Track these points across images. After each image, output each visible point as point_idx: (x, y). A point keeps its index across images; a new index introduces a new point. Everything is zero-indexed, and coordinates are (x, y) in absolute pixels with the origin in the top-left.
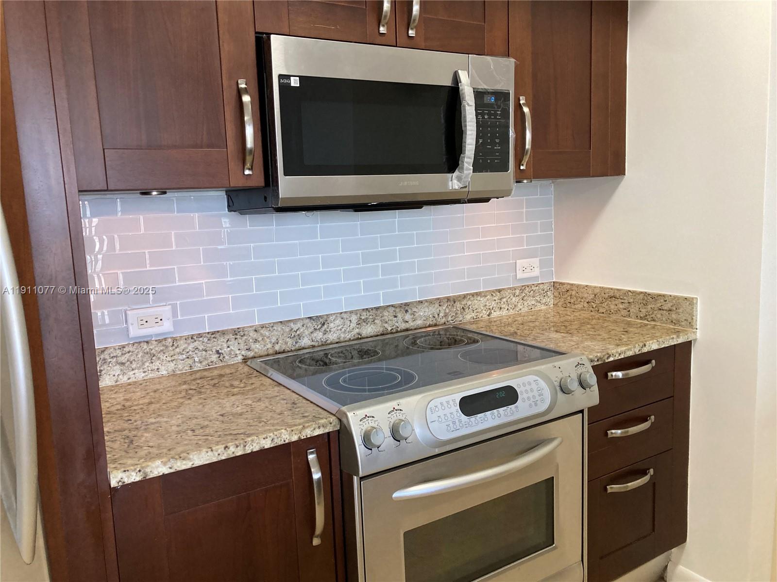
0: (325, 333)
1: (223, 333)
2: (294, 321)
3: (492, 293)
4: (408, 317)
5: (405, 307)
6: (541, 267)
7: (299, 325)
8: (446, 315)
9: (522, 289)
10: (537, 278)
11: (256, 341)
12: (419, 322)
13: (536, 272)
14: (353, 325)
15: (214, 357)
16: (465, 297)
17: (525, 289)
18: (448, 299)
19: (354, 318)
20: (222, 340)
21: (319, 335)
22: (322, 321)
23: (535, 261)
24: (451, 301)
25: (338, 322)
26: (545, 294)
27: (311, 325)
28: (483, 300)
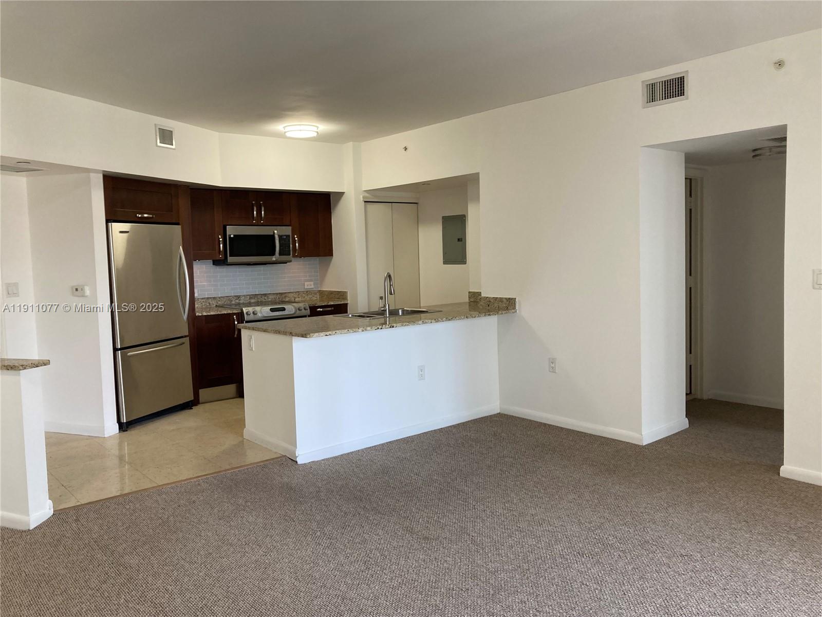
0: (239, 300)
1: (211, 298)
2: (230, 296)
3: (296, 292)
4: (266, 298)
5: (265, 295)
6: (314, 285)
7: (231, 297)
8: (279, 298)
9: (307, 292)
10: (313, 288)
11: (219, 301)
12: (270, 300)
13: (312, 287)
14: (248, 299)
15: (208, 304)
16: (285, 293)
17: (308, 292)
18: (280, 293)
19: (248, 297)
20: (210, 300)
21: (237, 301)
22: (238, 297)
23: (312, 283)
24: (281, 294)
25: (243, 298)
26: (316, 294)
27: (235, 298)
28: (292, 294)
